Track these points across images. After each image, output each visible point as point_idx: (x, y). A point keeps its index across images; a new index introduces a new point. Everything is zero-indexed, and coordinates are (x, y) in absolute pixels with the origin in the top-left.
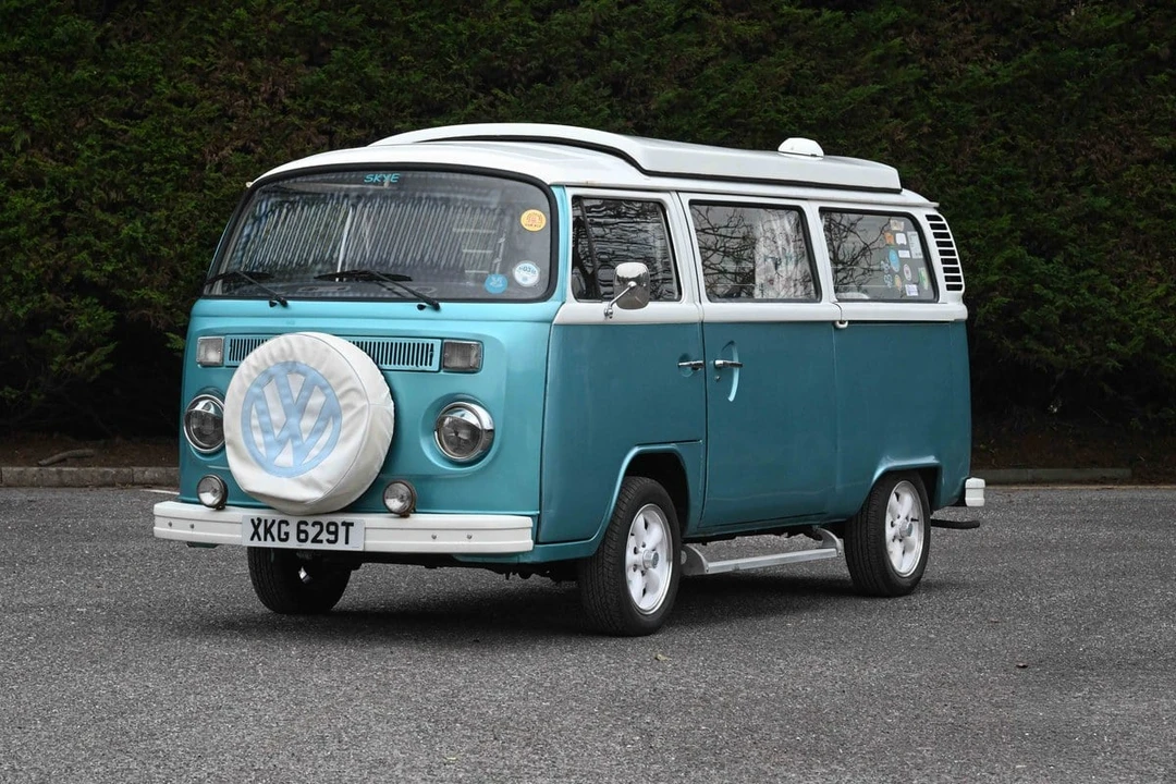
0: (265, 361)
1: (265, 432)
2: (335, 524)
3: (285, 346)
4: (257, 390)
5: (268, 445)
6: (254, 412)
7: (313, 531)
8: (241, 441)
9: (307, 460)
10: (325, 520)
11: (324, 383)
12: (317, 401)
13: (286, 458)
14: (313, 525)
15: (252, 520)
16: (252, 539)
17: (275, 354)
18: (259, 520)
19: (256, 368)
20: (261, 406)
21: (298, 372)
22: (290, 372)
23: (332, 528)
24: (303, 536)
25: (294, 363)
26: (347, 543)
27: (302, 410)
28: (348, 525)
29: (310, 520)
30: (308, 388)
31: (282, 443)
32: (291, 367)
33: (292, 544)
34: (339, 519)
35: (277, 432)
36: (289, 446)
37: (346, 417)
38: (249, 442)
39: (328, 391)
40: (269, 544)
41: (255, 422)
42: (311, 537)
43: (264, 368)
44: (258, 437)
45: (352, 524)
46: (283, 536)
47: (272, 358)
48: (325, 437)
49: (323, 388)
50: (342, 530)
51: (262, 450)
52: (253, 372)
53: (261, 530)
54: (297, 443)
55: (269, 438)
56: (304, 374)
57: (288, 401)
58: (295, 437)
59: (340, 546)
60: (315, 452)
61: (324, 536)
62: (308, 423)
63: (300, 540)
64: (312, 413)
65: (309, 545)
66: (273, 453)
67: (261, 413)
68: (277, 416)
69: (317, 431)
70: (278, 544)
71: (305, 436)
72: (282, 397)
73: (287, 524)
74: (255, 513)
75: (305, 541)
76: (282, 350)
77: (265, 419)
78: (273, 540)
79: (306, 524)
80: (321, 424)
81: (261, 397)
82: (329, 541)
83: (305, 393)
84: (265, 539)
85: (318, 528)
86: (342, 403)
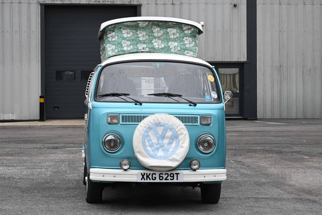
0: (148, 125)
1: (151, 146)
2: (173, 174)
3: (155, 118)
4: (146, 134)
5: (153, 151)
6: (146, 141)
7: (165, 177)
8: (143, 151)
9: (169, 153)
10: (169, 173)
11: (171, 128)
12: (169, 134)
13: (160, 153)
14: (165, 174)
15: (142, 174)
16: (142, 179)
17: (152, 121)
18: (144, 174)
19: (145, 127)
20: (148, 138)
21: (161, 126)
22: (157, 126)
23: (172, 175)
24: (161, 178)
25: (159, 123)
26: (177, 179)
27: (163, 137)
28: (177, 174)
29: (164, 173)
30: (165, 130)
31: (158, 149)
32: (158, 124)
33: (157, 180)
34: (174, 172)
35: (155, 146)
36: (160, 150)
37: (180, 137)
38: (146, 150)
39: (173, 130)
40: (148, 181)
41: (147, 144)
42: (164, 178)
43: (148, 126)
44: (149, 148)
45: (179, 174)
46: (154, 178)
47: (151, 123)
48: (174, 145)
49: (171, 130)
50: (175, 176)
51: (152, 152)
52: (144, 128)
53: (145, 177)
54: (163, 148)
55: (153, 148)
56: (163, 126)
57: (158, 136)
58: (162, 146)
59: (175, 181)
60: (171, 150)
61: (169, 178)
62: (166, 141)
63: (160, 179)
64: (167, 138)
65: (164, 181)
66: (156, 153)
67: (149, 141)
68: (154, 141)
69: (170, 143)
70: (152, 181)
71: (166, 146)
72: (156, 135)
73: (155, 174)
74: (143, 172)
75: (162, 179)
76: (154, 120)
77: (150, 142)
78: (150, 179)
79: (162, 174)
80: (171, 141)
81: (148, 136)
82: (171, 179)
83: (164, 132)
84: (147, 180)
85: (167, 175)
86: (178, 133)
